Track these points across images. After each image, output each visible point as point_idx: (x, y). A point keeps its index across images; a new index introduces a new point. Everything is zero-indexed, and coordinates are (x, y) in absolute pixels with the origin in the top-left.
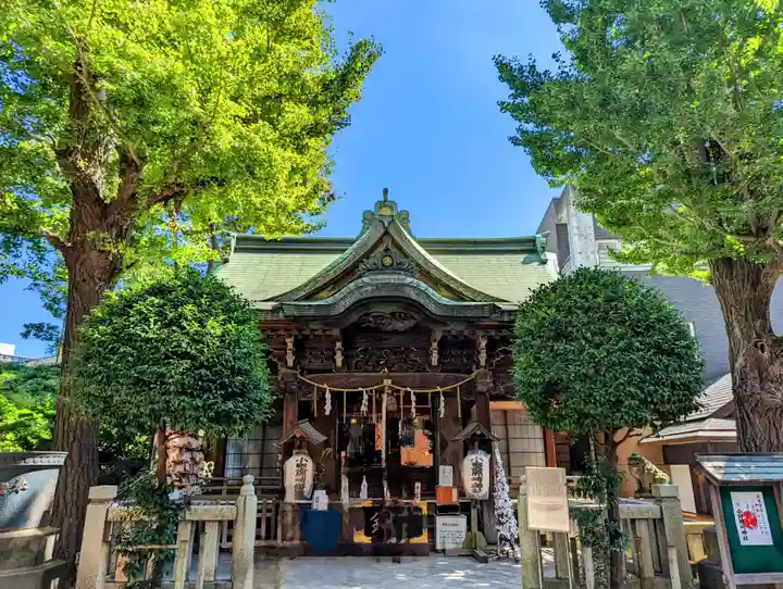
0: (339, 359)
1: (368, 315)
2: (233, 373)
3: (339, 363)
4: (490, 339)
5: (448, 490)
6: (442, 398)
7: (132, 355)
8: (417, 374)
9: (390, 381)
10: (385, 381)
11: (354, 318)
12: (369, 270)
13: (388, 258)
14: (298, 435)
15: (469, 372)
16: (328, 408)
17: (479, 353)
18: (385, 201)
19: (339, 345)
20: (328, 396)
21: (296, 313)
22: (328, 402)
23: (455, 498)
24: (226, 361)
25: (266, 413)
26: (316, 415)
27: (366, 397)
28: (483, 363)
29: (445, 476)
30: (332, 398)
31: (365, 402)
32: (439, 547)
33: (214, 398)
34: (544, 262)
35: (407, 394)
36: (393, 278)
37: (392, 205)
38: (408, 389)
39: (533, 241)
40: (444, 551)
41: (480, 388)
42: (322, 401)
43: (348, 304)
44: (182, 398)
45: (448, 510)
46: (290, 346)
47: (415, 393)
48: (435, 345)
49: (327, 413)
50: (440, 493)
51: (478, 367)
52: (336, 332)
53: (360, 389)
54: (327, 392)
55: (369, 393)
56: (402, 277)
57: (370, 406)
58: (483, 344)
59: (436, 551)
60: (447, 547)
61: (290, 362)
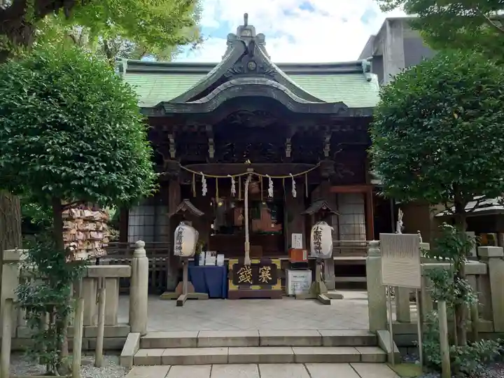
0: (212, 153)
1: (235, 113)
2: (115, 147)
3: (212, 156)
4: (334, 134)
5: (300, 251)
6: (294, 183)
7: (9, 125)
8: (274, 164)
9: (252, 170)
10: (248, 169)
11: (224, 116)
12: (236, 73)
13: (252, 63)
14: (184, 210)
15: (315, 163)
16: (205, 191)
17: (324, 147)
18: (246, 25)
19: (211, 140)
20: (204, 181)
21: (175, 111)
22: (205, 186)
23: (305, 258)
24: (107, 134)
26: (195, 195)
27: (233, 182)
28: (327, 155)
29: (297, 241)
30: (207, 183)
31: (233, 186)
32: (290, 292)
33: (96, 169)
34: (369, 80)
35: (266, 181)
36: (257, 80)
37: (251, 29)
38: (267, 176)
39: (359, 64)
40: (294, 296)
41: (325, 174)
42: (199, 185)
43: (218, 104)
44: (63, 168)
45: (300, 266)
46: (172, 140)
47: (272, 179)
48: (288, 140)
49: (204, 194)
50: (293, 254)
51: (323, 157)
52: (209, 128)
53: (229, 176)
54: (203, 177)
55: (236, 179)
56: (264, 79)
57: (237, 189)
58: (328, 139)
59: (288, 296)
60: (298, 292)
61: (173, 154)
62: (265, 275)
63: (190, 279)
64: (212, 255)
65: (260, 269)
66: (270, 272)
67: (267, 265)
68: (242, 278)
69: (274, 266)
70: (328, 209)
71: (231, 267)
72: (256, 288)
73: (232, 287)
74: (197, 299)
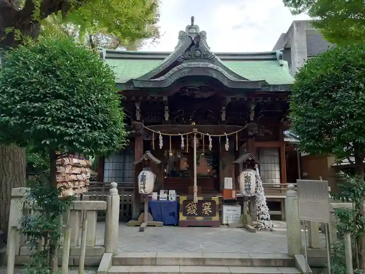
0: (167, 116)
1: (185, 88)
2: (98, 112)
3: (167, 119)
4: (258, 104)
5: (230, 191)
6: (227, 140)
8: (213, 126)
9: (197, 130)
10: (194, 129)
11: (177, 90)
12: (186, 59)
13: (198, 51)
14: (146, 159)
15: (244, 125)
16: (161, 145)
17: (250, 113)
18: (192, 25)
19: (167, 108)
20: (161, 138)
21: (141, 86)
22: (161, 141)
23: (234, 196)
25: (124, 142)
26: (154, 149)
27: (183, 139)
28: (252, 119)
29: (228, 183)
30: (163, 139)
31: (183, 142)
32: (225, 222)
33: (83, 128)
34: (282, 65)
35: (207, 137)
36: (201, 64)
37: (196, 28)
38: (208, 134)
39: (274, 54)
40: (227, 225)
41: (250, 133)
42: (157, 141)
43: (173, 81)
44: (58, 127)
45: (231, 202)
46: (138, 107)
47: (211, 137)
48: (224, 108)
49: (161, 148)
50: (225, 193)
51: (249, 121)
52: (165, 99)
53: (179, 134)
54: (160, 135)
55: (185, 136)
56: (206, 63)
57: (185, 143)
58: (253, 108)
59: (223, 225)
60: (230, 222)
61: (138, 118)
62: (207, 209)
63: (150, 211)
65: (203, 204)
66: (211, 206)
67: (208, 201)
68: (189, 211)
69: (214, 202)
70: (252, 159)
71: (181, 202)
72: (200, 218)
73: (182, 218)
74: (155, 226)
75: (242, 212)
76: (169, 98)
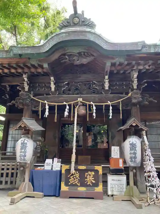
0: (53, 87)
1: (64, 55)
5: (117, 160)
6: (111, 108)
8: (98, 95)
10: (79, 99)
11: (56, 56)
12: (65, 26)
13: (76, 19)
14: (23, 126)
15: (127, 93)
17: (133, 82)
19: (52, 78)
20: (47, 107)
23: (121, 165)
27: (68, 107)
28: (135, 87)
31: (67, 110)
32: (110, 193)
36: (79, 29)
38: (92, 103)
40: (112, 196)
41: (134, 101)
45: (117, 172)
47: (95, 105)
48: (107, 77)
51: (133, 90)
53: (65, 103)
54: (47, 105)
55: (70, 106)
57: (70, 112)
58: (135, 76)
59: (108, 196)
60: (115, 193)
62: (90, 178)
64: (58, 162)
65: (86, 174)
66: (94, 176)
67: (91, 171)
68: (71, 180)
69: (97, 171)
70: (137, 125)
71: (63, 172)
72: (82, 189)
73: (64, 188)
75: (128, 183)
76: (48, 64)
